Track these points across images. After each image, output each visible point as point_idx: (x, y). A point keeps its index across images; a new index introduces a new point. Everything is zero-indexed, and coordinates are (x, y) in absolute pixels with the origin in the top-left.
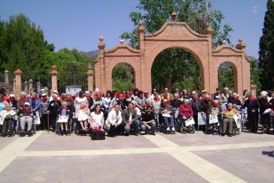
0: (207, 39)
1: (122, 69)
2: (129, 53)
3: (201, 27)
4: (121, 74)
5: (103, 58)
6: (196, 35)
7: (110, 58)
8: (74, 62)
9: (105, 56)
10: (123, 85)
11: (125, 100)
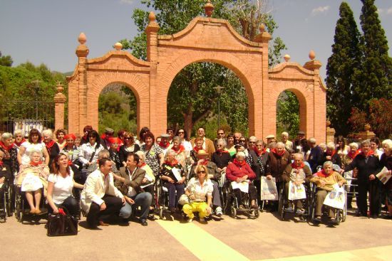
0: (261, 50)
1: (114, 99)
2: (131, 67)
3: (248, 32)
4: (113, 107)
5: (84, 72)
6: (243, 43)
7: (97, 73)
8: (37, 81)
9: (88, 69)
10: (116, 123)
11: (122, 148)
